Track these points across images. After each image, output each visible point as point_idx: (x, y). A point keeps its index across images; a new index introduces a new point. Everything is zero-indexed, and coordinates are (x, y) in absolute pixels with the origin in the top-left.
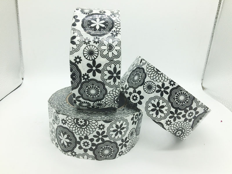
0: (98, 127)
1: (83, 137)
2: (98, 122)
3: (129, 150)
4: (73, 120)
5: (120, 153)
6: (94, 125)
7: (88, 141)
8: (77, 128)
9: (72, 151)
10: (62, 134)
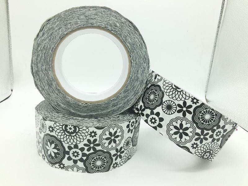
0: (89, 135)
1: (72, 146)
2: (89, 128)
3: (125, 162)
4: (61, 127)
5: (114, 164)
6: (84, 131)
7: (78, 150)
8: (65, 136)
9: (60, 163)
10: (49, 143)
